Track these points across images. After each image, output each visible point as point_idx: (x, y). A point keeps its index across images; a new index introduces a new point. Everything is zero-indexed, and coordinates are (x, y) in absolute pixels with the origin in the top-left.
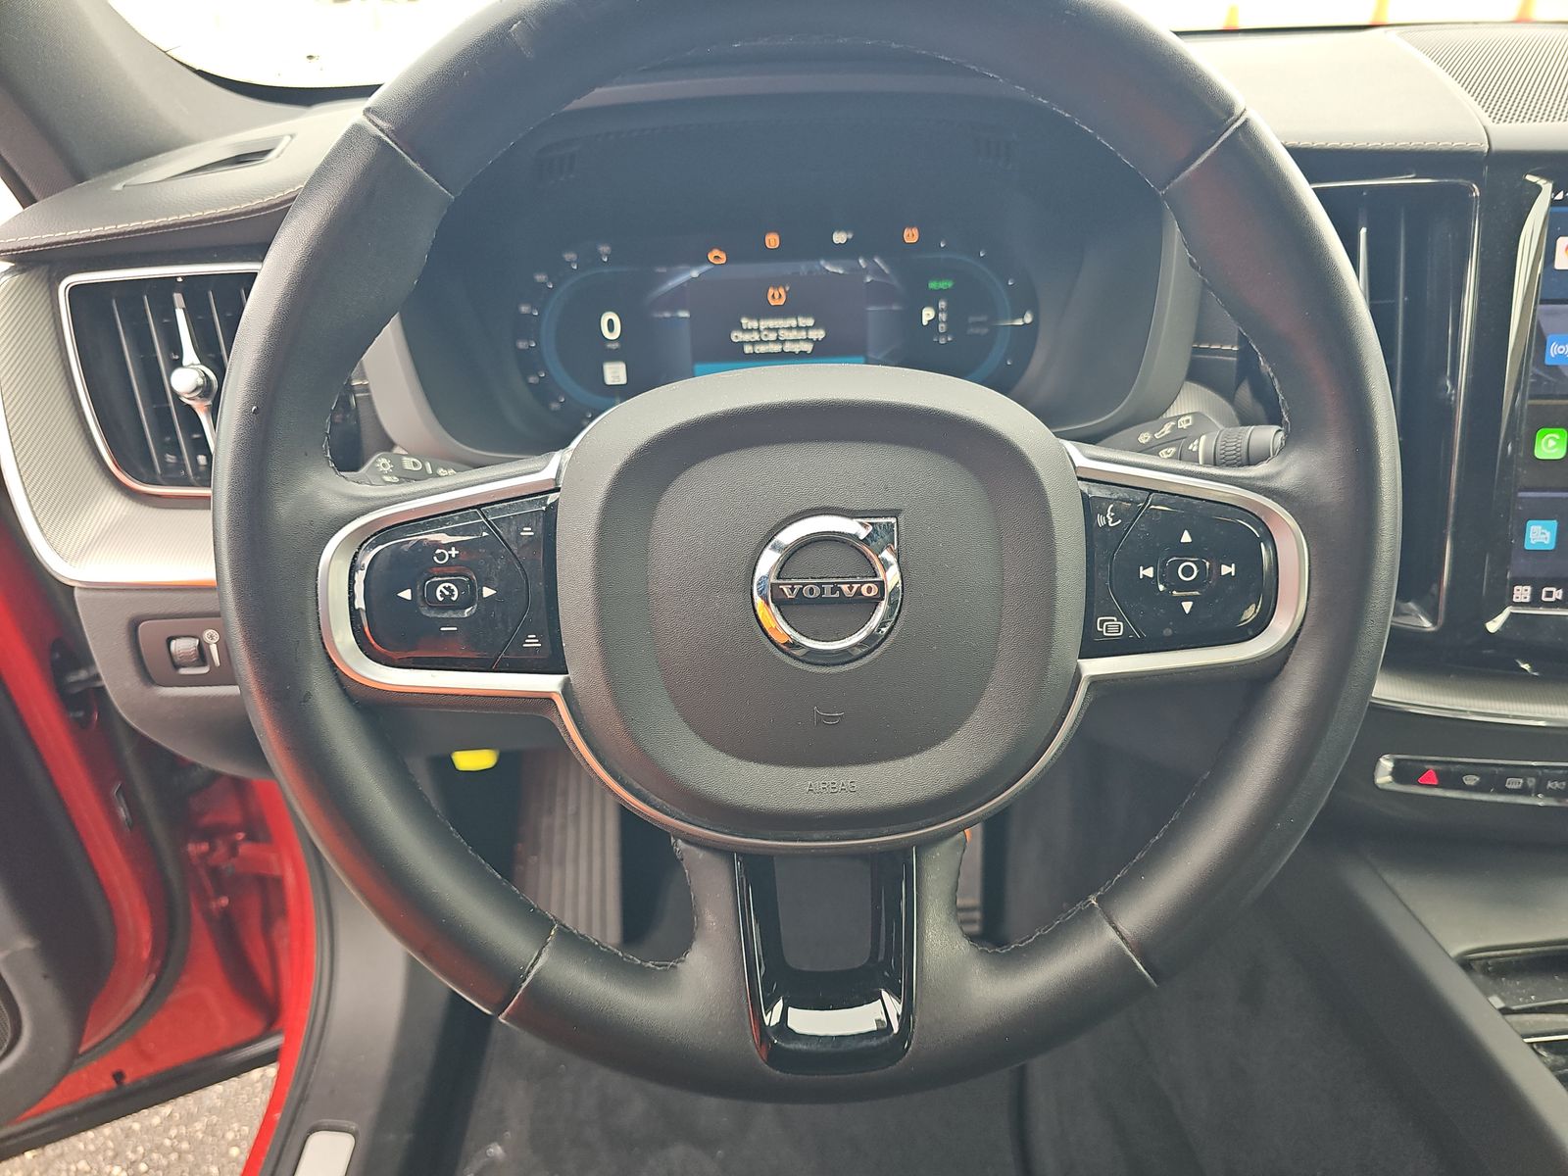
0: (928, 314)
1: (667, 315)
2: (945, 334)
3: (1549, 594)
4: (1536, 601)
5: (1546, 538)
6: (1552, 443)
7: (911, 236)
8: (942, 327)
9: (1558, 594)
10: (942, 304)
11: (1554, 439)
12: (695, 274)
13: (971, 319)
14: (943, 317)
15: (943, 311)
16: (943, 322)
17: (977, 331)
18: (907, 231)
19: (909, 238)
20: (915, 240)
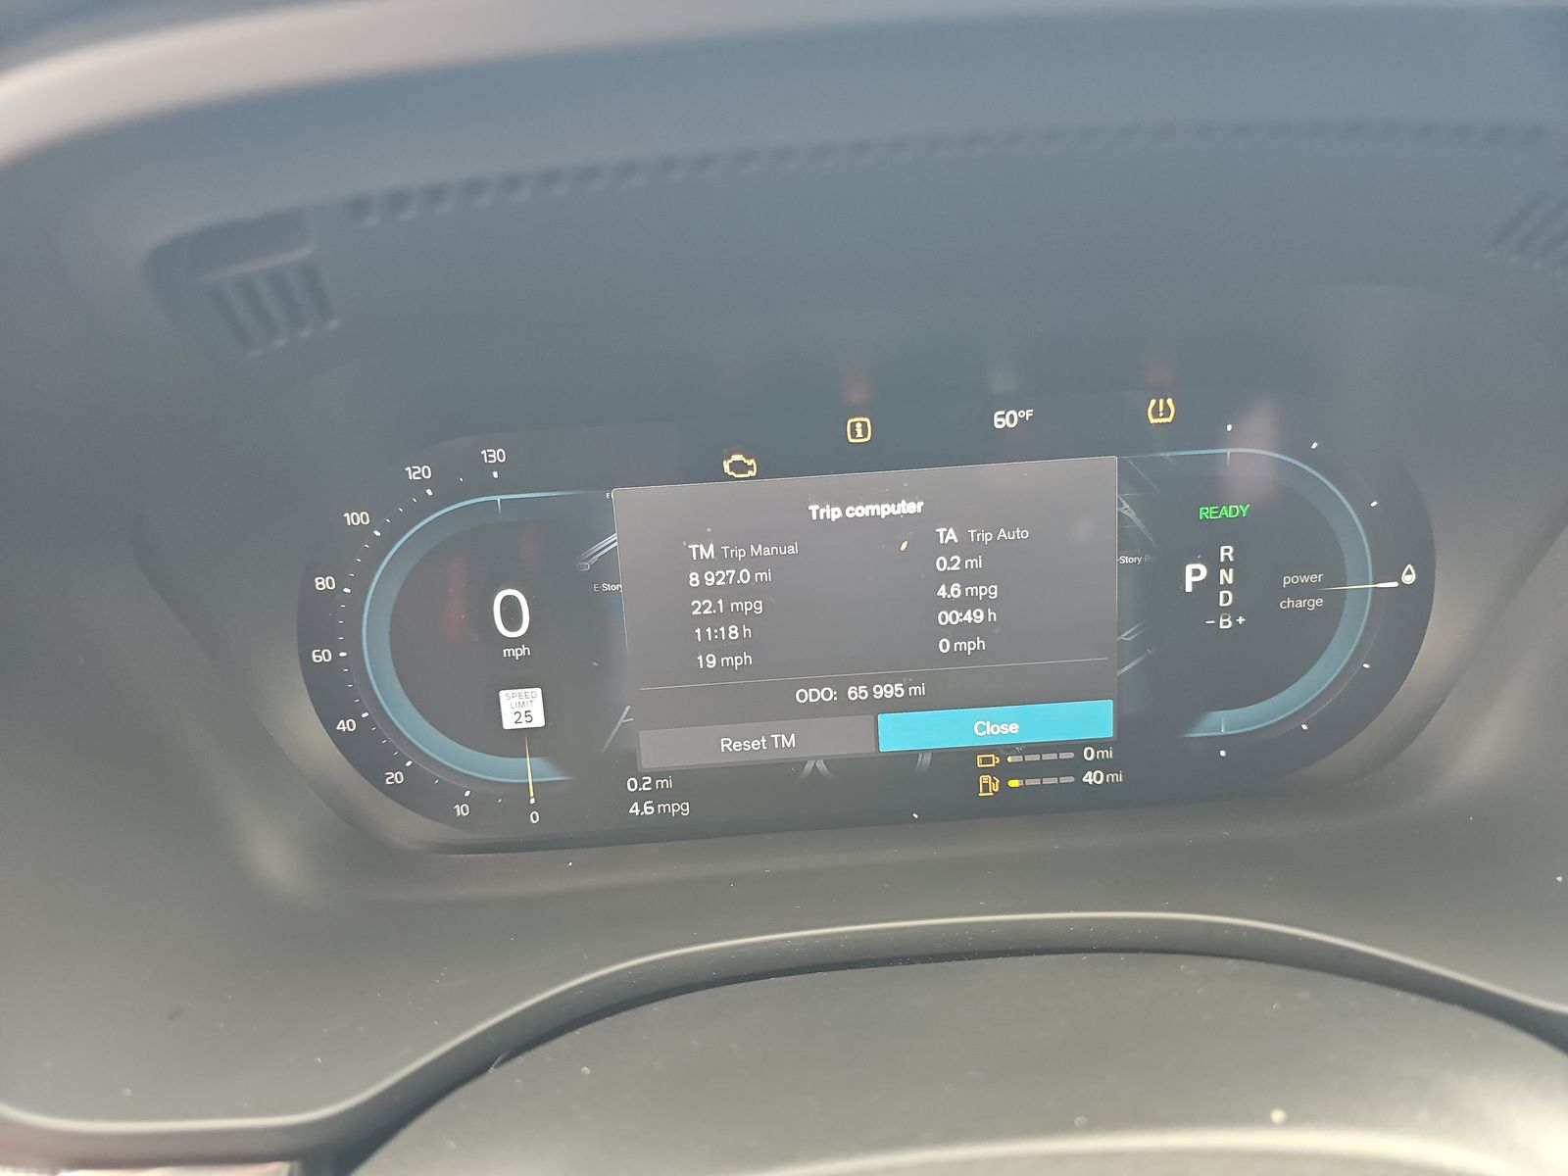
0: (1194, 574)
2: (1232, 611)
8: (1226, 599)
10: (1227, 552)
13: (1287, 581)
14: (1227, 576)
15: (1227, 565)
16: (1226, 586)
17: (1301, 604)
18: (1153, 402)
19: (1156, 414)
20: (1169, 420)
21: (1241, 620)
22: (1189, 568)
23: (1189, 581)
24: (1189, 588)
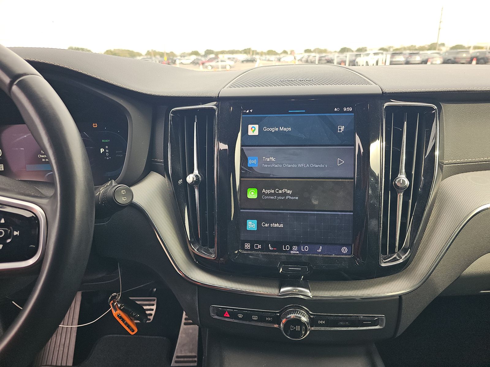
0: (102, 150)
1: (17, 149)
2: (108, 156)
3: (257, 246)
4: (252, 248)
5: (254, 226)
6: (252, 193)
7: (95, 125)
8: (107, 154)
9: (259, 246)
10: (107, 147)
11: (253, 192)
12: (25, 136)
13: (117, 152)
14: (107, 151)
15: (107, 149)
16: (107, 152)
17: (119, 156)
18: (94, 124)
19: (94, 126)
20: (96, 127)
21: (110, 158)
22: (101, 149)
23: (101, 151)
24: (101, 153)
